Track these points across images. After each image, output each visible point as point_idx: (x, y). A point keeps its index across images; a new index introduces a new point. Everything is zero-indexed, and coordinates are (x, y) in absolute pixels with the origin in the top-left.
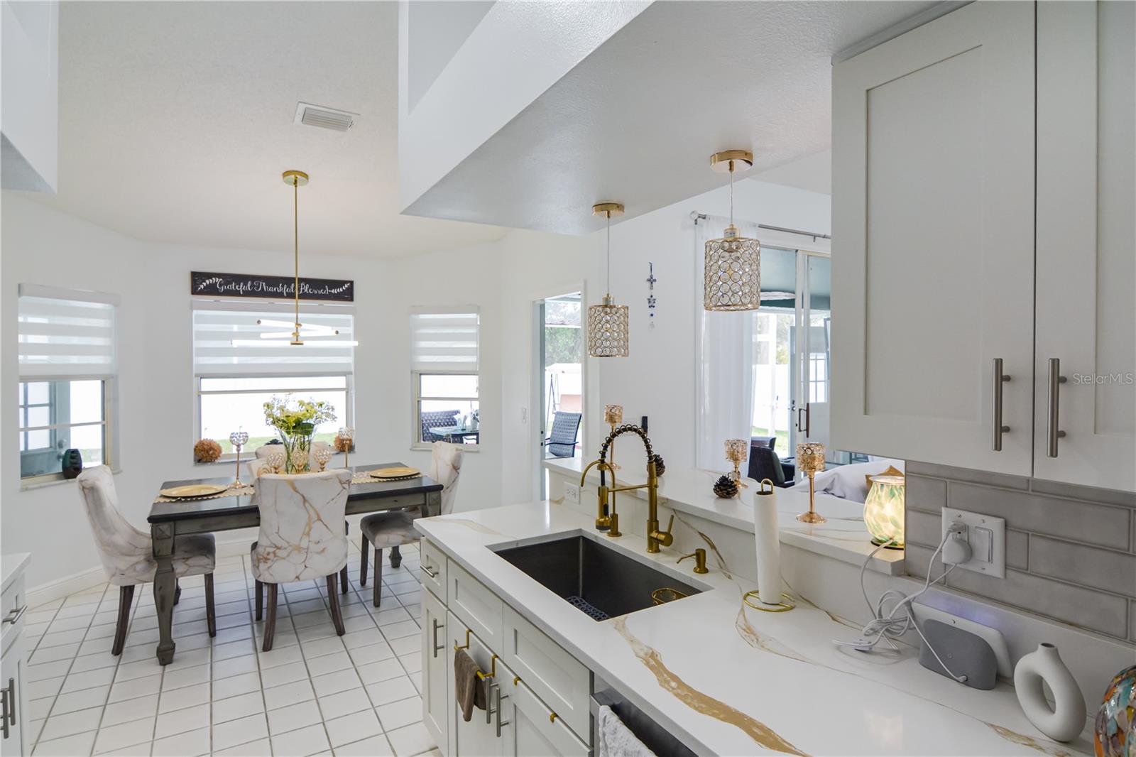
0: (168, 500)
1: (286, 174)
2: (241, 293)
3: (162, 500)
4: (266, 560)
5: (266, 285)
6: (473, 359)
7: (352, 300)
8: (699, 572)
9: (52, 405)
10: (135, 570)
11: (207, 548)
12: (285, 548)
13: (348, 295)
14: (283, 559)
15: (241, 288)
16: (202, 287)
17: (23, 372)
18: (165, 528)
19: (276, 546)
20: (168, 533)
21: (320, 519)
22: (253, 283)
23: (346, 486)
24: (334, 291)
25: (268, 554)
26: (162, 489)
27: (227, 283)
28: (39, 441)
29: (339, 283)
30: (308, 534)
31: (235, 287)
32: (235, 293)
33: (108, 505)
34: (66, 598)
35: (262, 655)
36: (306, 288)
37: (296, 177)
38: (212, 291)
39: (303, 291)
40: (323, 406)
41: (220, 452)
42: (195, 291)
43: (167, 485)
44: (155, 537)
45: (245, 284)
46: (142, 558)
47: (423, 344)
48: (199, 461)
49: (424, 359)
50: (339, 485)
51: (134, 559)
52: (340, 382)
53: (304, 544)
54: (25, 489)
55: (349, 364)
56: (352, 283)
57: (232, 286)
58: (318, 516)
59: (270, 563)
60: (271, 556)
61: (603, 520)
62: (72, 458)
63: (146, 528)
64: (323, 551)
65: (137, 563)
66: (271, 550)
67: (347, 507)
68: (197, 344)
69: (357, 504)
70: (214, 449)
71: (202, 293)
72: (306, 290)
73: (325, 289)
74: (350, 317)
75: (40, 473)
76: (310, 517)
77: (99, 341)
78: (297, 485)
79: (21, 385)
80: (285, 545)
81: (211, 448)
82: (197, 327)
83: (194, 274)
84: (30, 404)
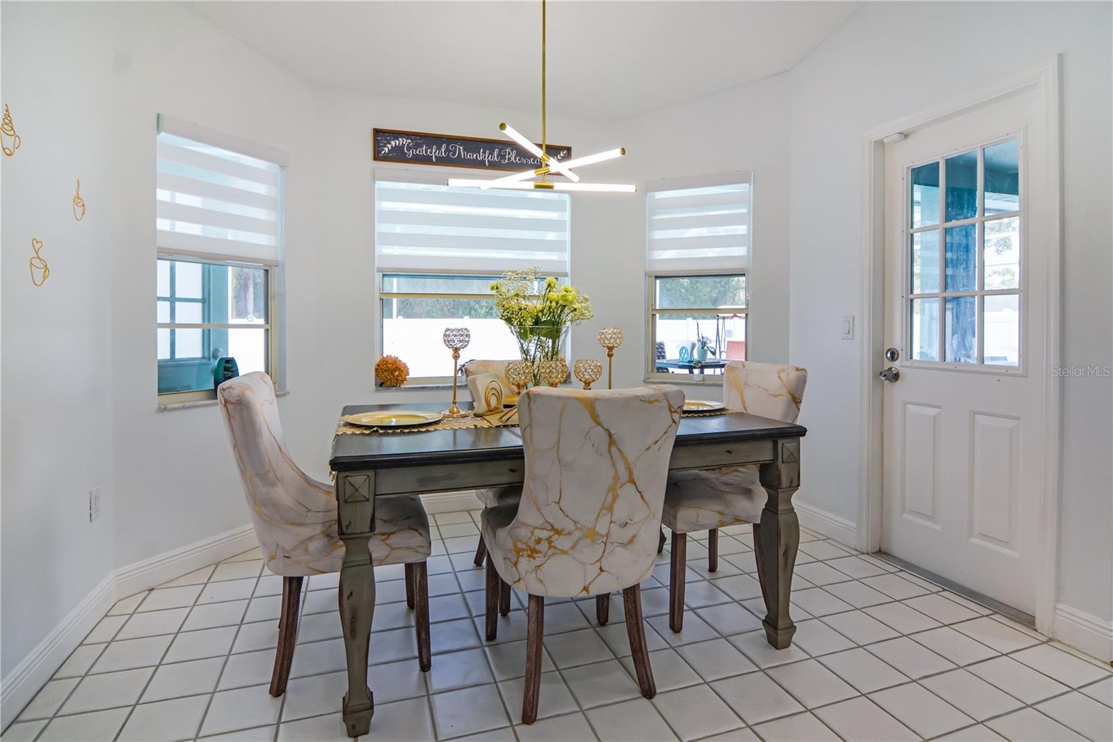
0: (358, 431)
2: (434, 160)
3: (349, 431)
4: (533, 553)
5: (464, 150)
9: (205, 301)
10: (306, 550)
12: (570, 533)
14: (564, 552)
15: (434, 153)
16: (386, 149)
17: (162, 242)
18: (359, 479)
19: (553, 529)
20: (365, 491)
21: (632, 481)
22: (448, 147)
23: (677, 417)
25: (539, 541)
26: (343, 415)
27: (417, 146)
28: (190, 347)
29: (553, 150)
30: (610, 509)
31: (426, 152)
32: (426, 160)
33: (266, 435)
36: (513, 156)
38: (398, 156)
39: (509, 159)
41: (407, 373)
42: (377, 157)
43: (351, 409)
44: (343, 498)
45: (439, 148)
46: (318, 529)
48: (381, 385)
49: (662, 254)
50: (668, 415)
51: (306, 532)
53: (602, 528)
54: (163, 409)
55: (564, 263)
56: (569, 150)
57: (422, 151)
58: (631, 473)
59: (539, 560)
60: (543, 546)
62: (226, 369)
63: (326, 478)
64: (631, 541)
65: (310, 539)
66: (544, 534)
68: (381, 228)
70: (400, 370)
71: (385, 158)
72: (513, 159)
73: (536, 158)
74: (566, 197)
75: (187, 389)
76: (616, 477)
77: (261, 214)
78: (599, 409)
79: (163, 267)
80: (569, 526)
81: (397, 368)
82: (383, 205)
83: (377, 132)
84: (177, 296)
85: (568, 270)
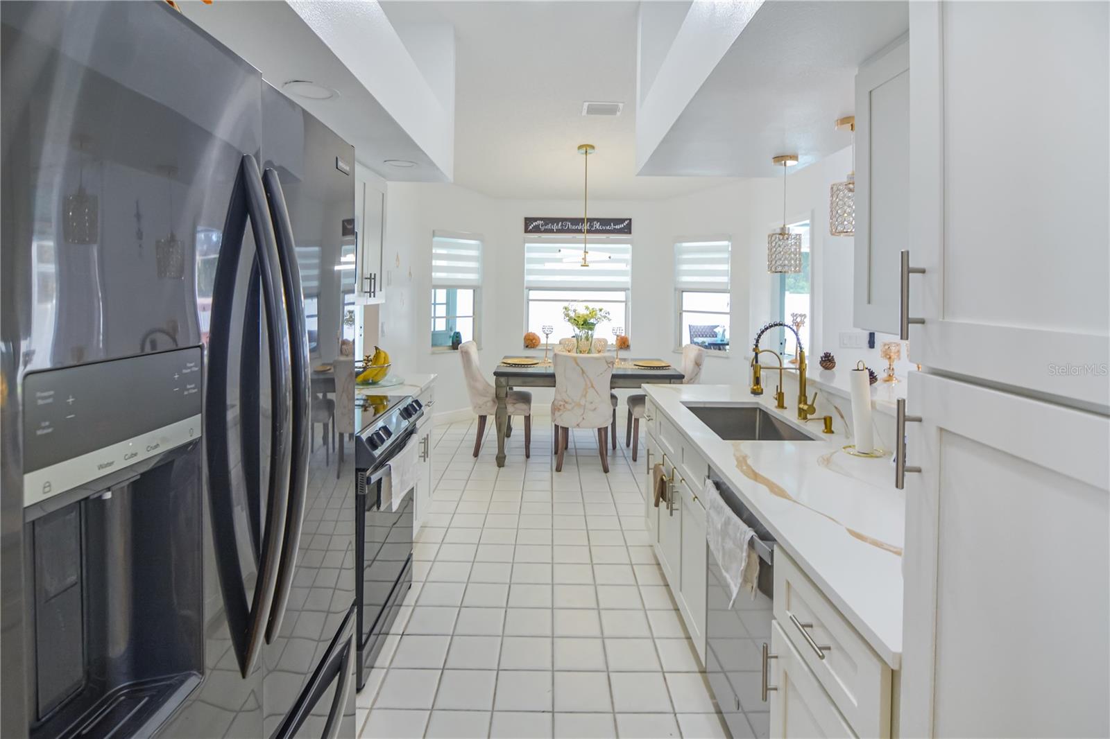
0: (505, 365)
1: (580, 147)
2: (555, 231)
3: (503, 364)
4: (559, 410)
5: (571, 224)
6: (725, 279)
7: (630, 233)
8: (826, 432)
9: (447, 304)
10: (486, 406)
11: (526, 399)
12: (570, 404)
13: (627, 230)
14: (569, 410)
15: (555, 227)
16: (531, 227)
17: (434, 283)
18: (503, 380)
19: (565, 401)
20: (504, 383)
21: (592, 387)
22: (562, 223)
23: (610, 365)
24: (617, 227)
25: (560, 406)
26: (504, 359)
27: (547, 224)
28: (441, 326)
29: (621, 221)
30: (585, 396)
31: (552, 226)
32: (551, 231)
33: (474, 364)
34: (452, 424)
35: (555, 473)
36: (597, 226)
37: (586, 148)
38: (536, 230)
40: (603, 311)
41: (540, 342)
42: (526, 231)
43: (506, 357)
44: (498, 385)
45: (558, 225)
46: (490, 399)
47: (685, 267)
48: (527, 347)
49: (685, 279)
50: (606, 364)
51: (486, 399)
52: (621, 296)
53: (583, 402)
54: (433, 353)
55: (627, 282)
56: (630, 220)
57: (549, 227)
58: (592, 384)
59: (561, 412)
60: (562, 408)
61: (755, 387)
62: (457, 337)
63: (492, 380)
64: (595, 409)
65: (488, 401)
66: (562, 403)
67: (611, 382)
68: (527, 266)
69: (621, 382)
70: (536, 340)
71: (531, 231)
73: (611, 225)
74: (629, 246)
75: (441, 345)
76: (586, 385)
77: (473, 265)
78: (578, 361)
79: (433, 290)
80: (570, 401)
81: (534, 339)
82: (527, 255)
83: (526, 219)
84: (437, 302)
85: (630, 287)
